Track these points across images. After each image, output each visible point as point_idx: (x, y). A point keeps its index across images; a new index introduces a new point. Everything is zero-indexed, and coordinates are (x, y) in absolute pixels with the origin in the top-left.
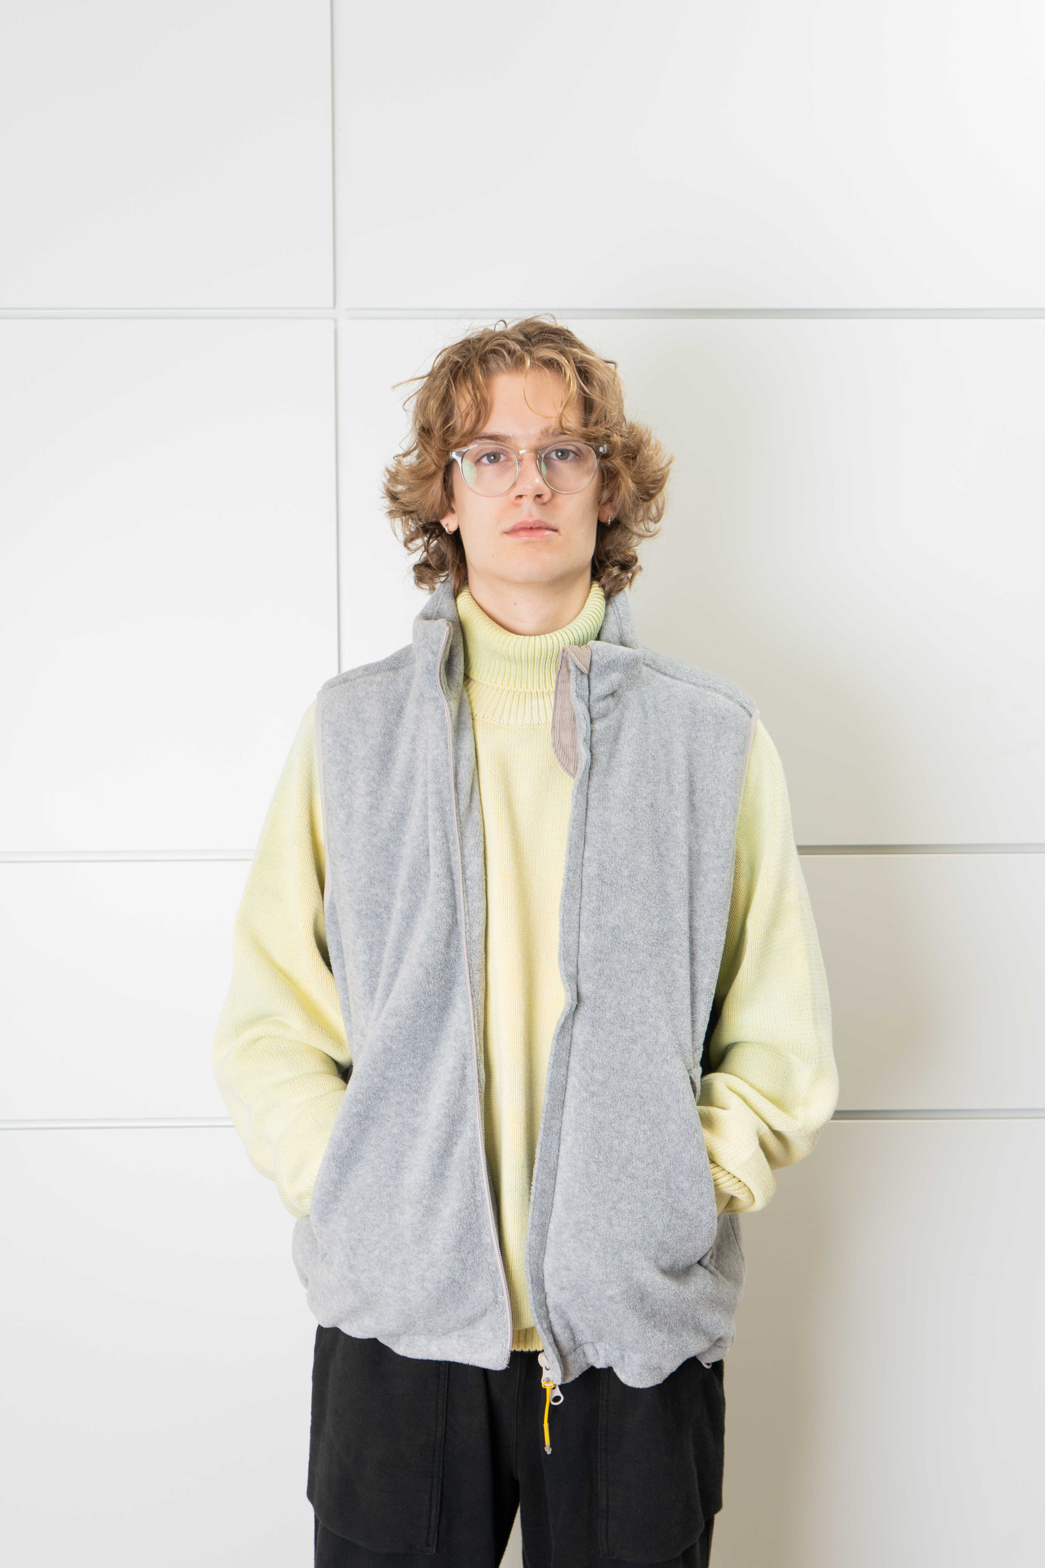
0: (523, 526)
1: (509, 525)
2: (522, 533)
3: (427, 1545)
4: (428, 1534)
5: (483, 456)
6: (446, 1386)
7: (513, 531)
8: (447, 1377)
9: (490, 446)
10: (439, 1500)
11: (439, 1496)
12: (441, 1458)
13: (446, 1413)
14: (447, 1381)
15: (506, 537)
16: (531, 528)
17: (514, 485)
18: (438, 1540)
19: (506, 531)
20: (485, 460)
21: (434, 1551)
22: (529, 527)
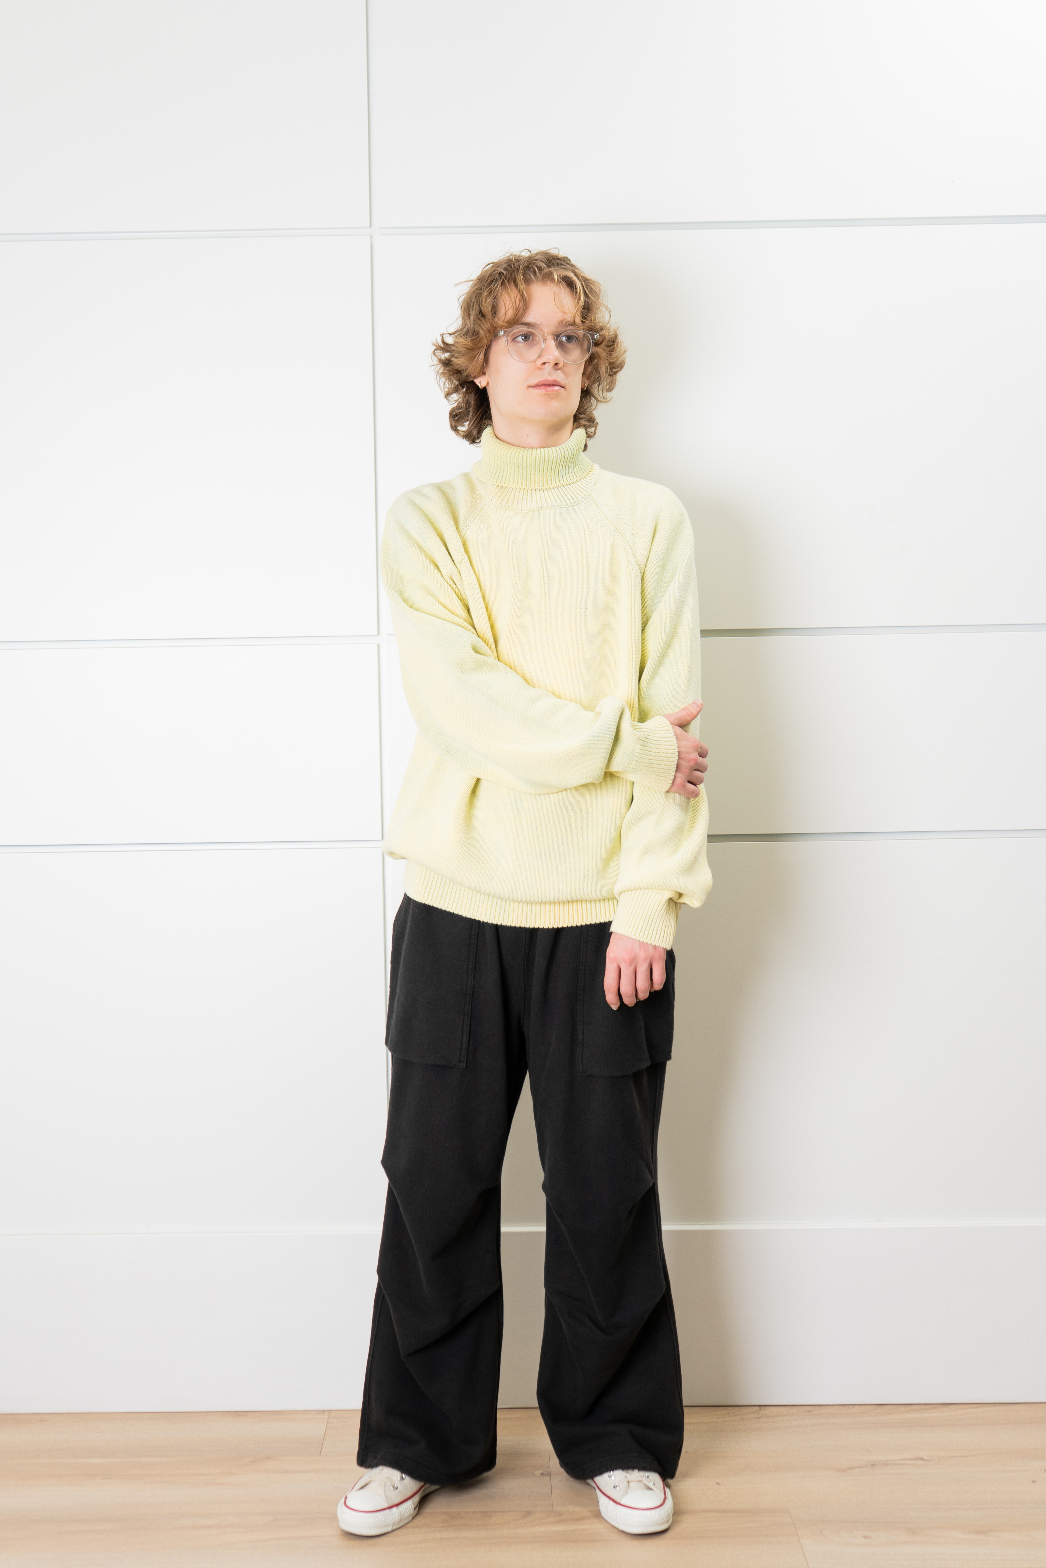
0: (544, 383)
1: (534, 381)
2: (542, 387)
3: (460, 1062)
4: (461, 1053)
5: (518, 337)
6: (475, 953)
7: (537, 386)
8: (476, 947)
9: (524, 329)
10: (468, 1031)
11: (468, 1028)
12: (471, 1003)
13: (475, 972)
14: (475, 950)
15: (531, 389)
17: (540, 356)
18: (467, 1059)
19: (531, 385)
20: (520, 339)
21: (464, 1066)
22: (548, 384)
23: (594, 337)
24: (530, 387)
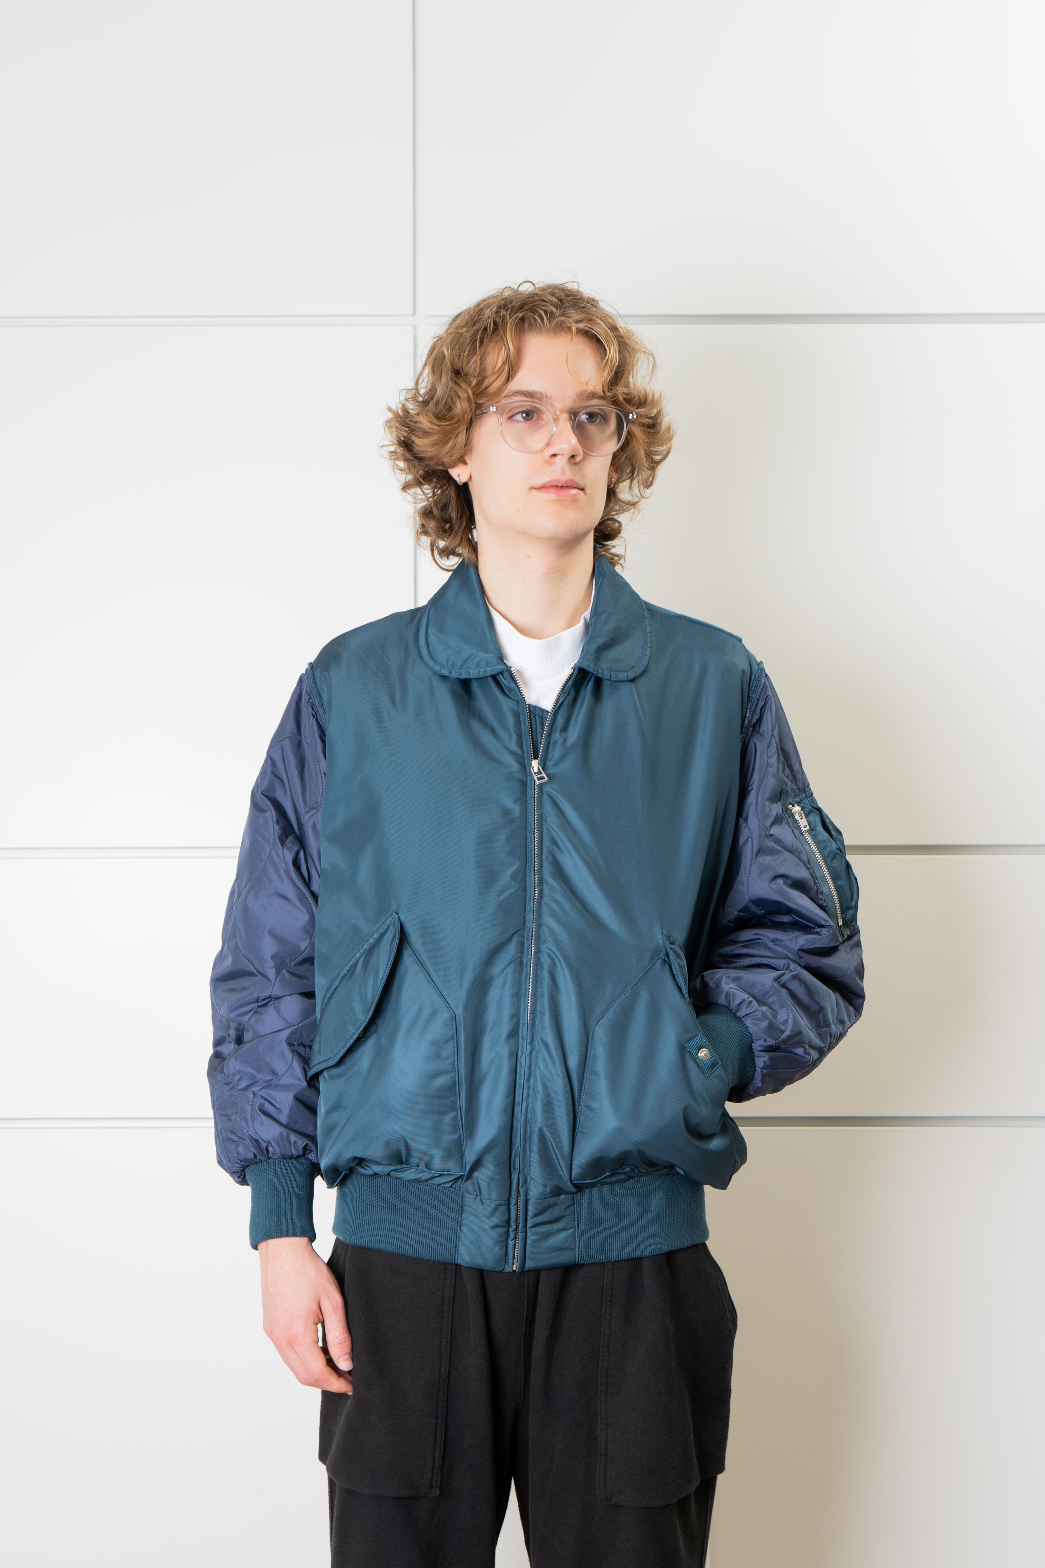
0: (554, 484)
1: (540, 481)
2: (552, 490)
3: (432, 1488)
4: (433, 1476)
5: (517, 414)
6: (450, 1325)
7: (543, 488)
8: (451, 1316)
9: (525, 404)
10: (443, 1441)
11: (443, 1437)
12: (445, 1399)
13: (450, 1353)
14: (450, 1320)
15: (535, 493)
16: (562, 487)
17: (548, 444)
18: (442, 1483)
19: (536, 487)
20: (519, 417)
21: (438, 1492)
22: (560, 485)
23: (629, 416)
24: (533, 488)
